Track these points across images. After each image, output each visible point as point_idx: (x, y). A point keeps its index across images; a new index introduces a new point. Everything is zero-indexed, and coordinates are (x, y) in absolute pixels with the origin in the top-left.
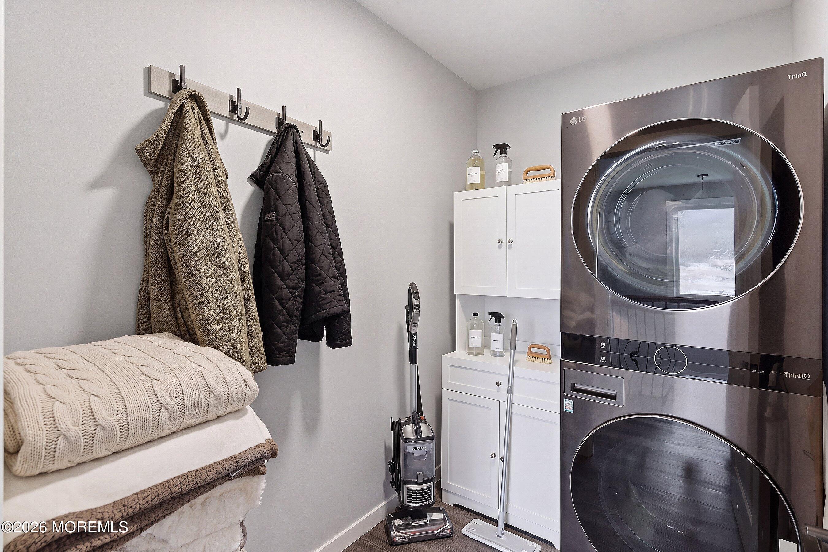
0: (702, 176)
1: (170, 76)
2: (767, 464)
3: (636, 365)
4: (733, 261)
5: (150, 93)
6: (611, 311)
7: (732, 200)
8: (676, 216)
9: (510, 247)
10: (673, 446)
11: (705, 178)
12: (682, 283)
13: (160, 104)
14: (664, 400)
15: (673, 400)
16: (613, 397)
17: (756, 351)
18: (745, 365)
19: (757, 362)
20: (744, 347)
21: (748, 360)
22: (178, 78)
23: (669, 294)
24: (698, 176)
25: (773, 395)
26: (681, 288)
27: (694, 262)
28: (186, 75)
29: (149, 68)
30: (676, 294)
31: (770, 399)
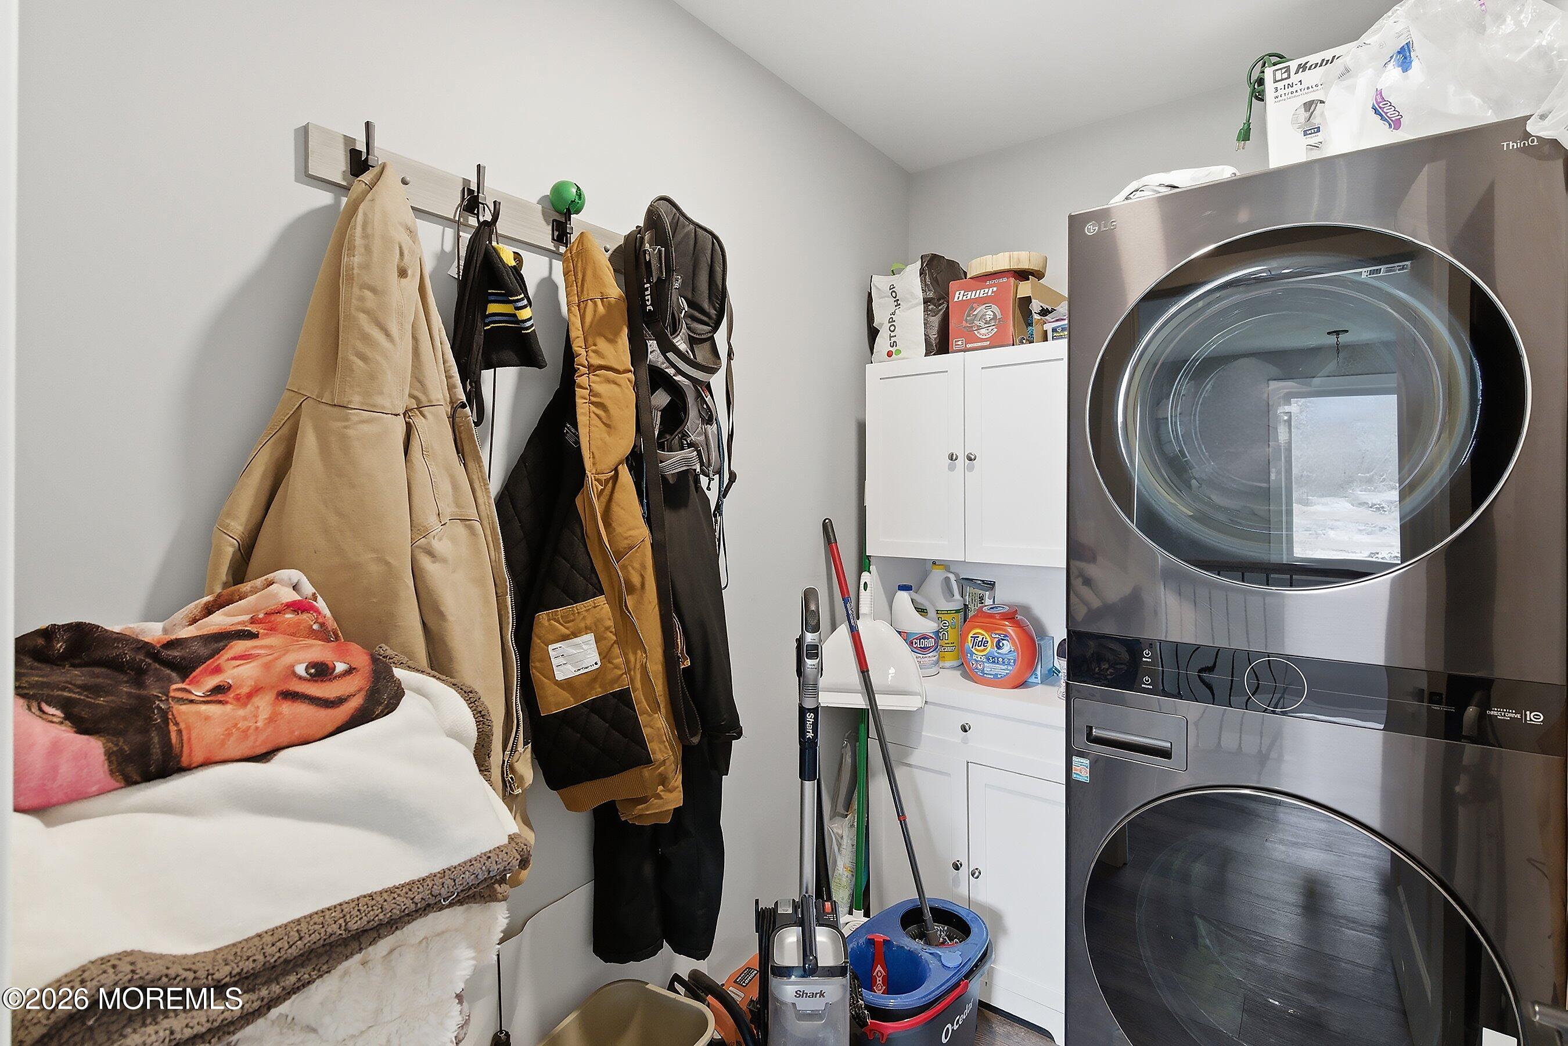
0: (1337, 333)
1: (346, 144)
2: (1459, 883)
3: (1211, 694)
4: (1395, 495)
5: (307, 176)
6: (1162, 587)
7: (1392, 380)
8: (1287, 409)
9: (971, 469)
10: (1282, 848)
11: (1343, 338)
12: (1297, 537)
13: (324, 198)
14: (1263, 759)
15: (1280, 759)
16: (1166, 754)
17: (1439, 666)
18: (1419, 695)
19: (1442, 689)
20: (1417, 659)
21: (1424, 684)
22: (361, 147)
23: (1274, 558)
24: (1329, 333)
25: (1471, 751)
26: (1295, 545)
27: (1323, 496)
28: (378, 143)
29: (305, 129)
30: (1287, 558)
31: (1466, 760)
